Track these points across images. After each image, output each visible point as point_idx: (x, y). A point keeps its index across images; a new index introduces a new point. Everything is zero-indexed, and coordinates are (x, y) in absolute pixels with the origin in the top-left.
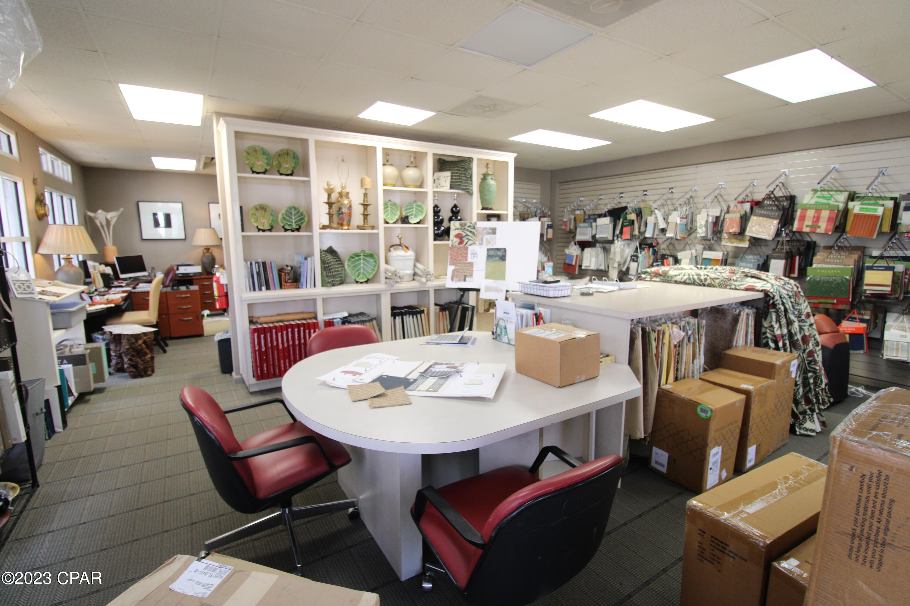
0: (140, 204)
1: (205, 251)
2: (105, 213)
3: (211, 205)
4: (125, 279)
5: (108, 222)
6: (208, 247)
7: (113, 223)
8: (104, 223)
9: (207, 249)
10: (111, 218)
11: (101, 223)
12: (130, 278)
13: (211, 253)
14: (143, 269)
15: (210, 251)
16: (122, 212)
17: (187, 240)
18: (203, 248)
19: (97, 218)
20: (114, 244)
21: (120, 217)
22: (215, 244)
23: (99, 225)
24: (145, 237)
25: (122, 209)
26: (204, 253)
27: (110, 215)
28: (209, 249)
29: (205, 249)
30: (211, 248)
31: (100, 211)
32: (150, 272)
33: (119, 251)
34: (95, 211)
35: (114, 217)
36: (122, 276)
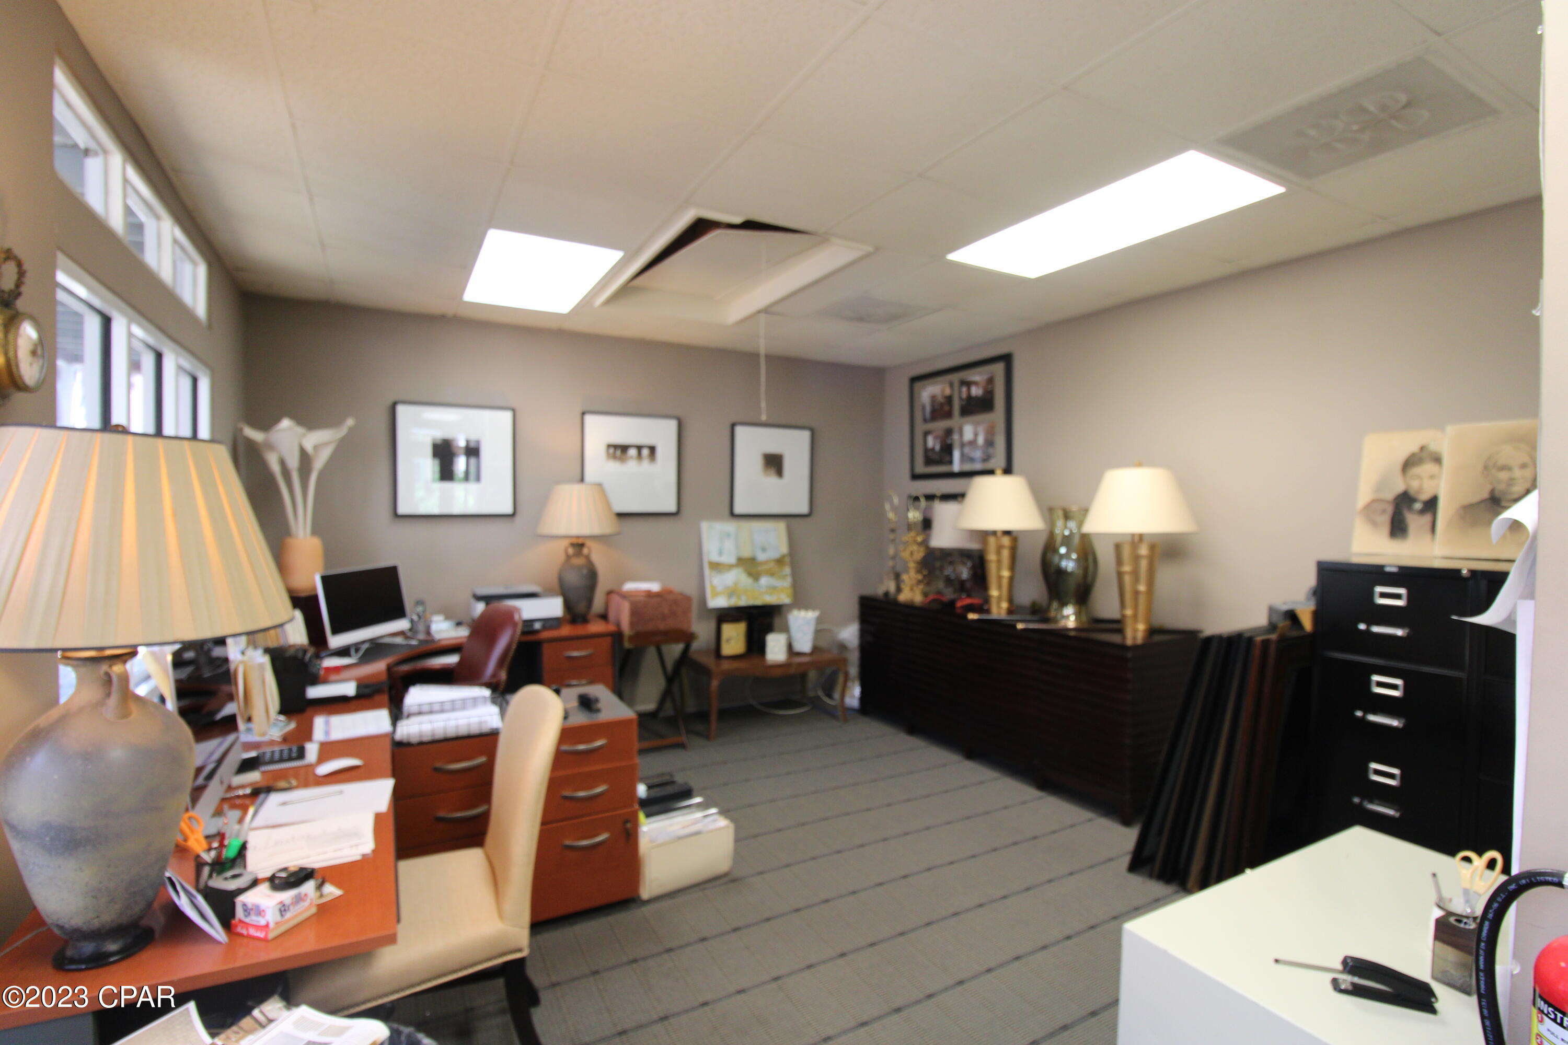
0: (401, 410)
1: (571, 551)
2: (300, 430)
3: (589, 419)
4: (343, 652)
5: (305, 459)
6: (580, 541)
7: (319, 464)
8: (293, 463)
9: (579, 545)
10: (316, 448)
11: (283, 463)
12: (357, 646)
13: (588, 558)
14: (398, 612)
15: (585, 551)
16: (351, 430)
17: (518, 518)
18: (566, 543)
19: (270, 446)
20: (316, 531)
21: (343, 449)
22: (596, 531)
23: (275, 468)
24: (404, 508)
25: (350, 422)
26: (568, 557)
27: (313, 439)
28: (582, 545)
29: (573, 545)
30: (589, 543)
31: (286, 423)
32: (415, 618)
33: (329, 554)
34: (266, 423)
35: (326, 444)
36: (336, 641)
